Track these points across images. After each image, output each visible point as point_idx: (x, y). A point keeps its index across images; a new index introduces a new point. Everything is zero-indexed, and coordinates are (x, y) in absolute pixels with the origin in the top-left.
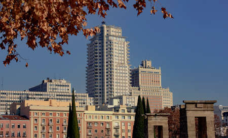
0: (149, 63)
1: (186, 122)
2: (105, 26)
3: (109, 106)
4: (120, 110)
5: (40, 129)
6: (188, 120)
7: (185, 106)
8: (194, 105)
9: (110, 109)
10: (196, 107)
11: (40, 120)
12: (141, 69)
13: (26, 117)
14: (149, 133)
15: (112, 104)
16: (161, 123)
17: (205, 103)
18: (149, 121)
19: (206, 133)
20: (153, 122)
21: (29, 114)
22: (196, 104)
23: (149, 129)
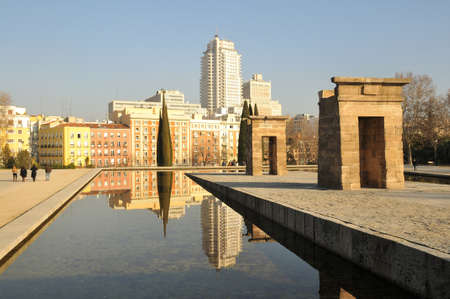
0: (260, 77)
1: (339, 129)
2: (217, 39)
3: (217, 115)
4: (229, 118)
5: (142, 138)
6: (343, 124)
7: (336, 90)
8: (357, 89)
9: (218, 118)
10: (362, 93)
11: (141, 129)
12: (251, 83)
13: (127, 126)
14: (254, 149)
15: (220, 112)
16: (274, 132)
17: (384, 84)
18: (254, 129)
19: (383, 154)
20: (260, 131)
21: (130, 122)
22: (362, 84)
23: (254, 142)
